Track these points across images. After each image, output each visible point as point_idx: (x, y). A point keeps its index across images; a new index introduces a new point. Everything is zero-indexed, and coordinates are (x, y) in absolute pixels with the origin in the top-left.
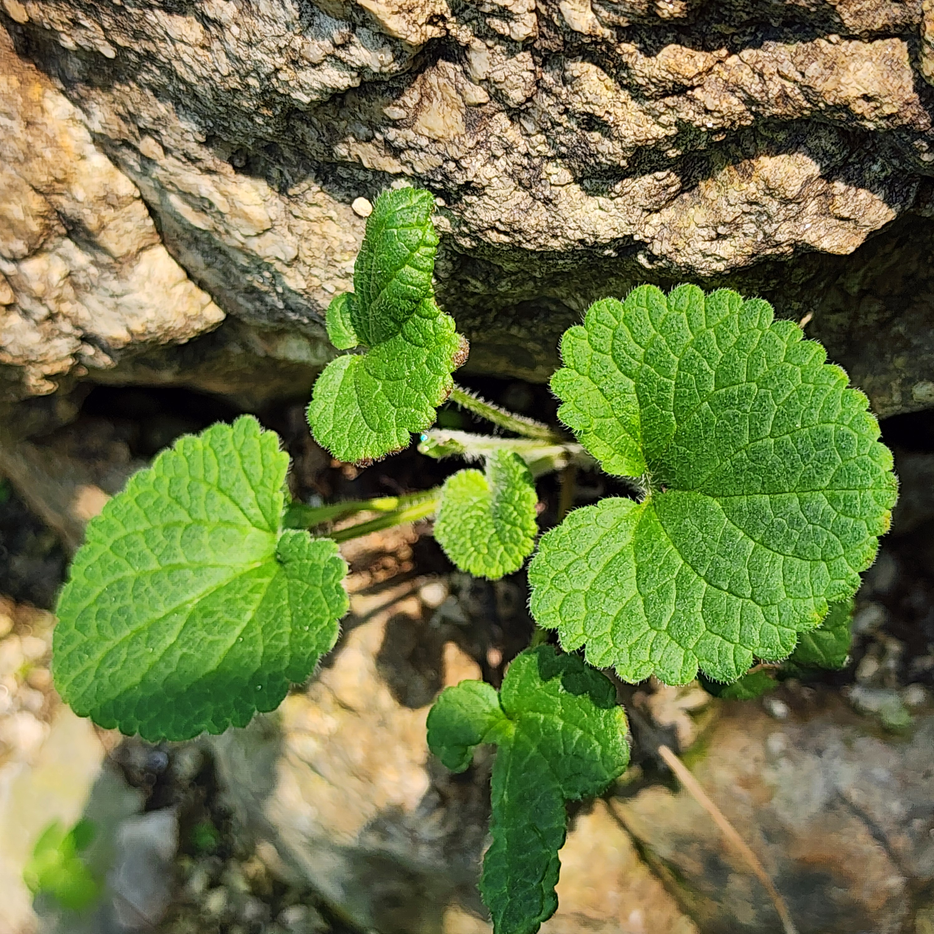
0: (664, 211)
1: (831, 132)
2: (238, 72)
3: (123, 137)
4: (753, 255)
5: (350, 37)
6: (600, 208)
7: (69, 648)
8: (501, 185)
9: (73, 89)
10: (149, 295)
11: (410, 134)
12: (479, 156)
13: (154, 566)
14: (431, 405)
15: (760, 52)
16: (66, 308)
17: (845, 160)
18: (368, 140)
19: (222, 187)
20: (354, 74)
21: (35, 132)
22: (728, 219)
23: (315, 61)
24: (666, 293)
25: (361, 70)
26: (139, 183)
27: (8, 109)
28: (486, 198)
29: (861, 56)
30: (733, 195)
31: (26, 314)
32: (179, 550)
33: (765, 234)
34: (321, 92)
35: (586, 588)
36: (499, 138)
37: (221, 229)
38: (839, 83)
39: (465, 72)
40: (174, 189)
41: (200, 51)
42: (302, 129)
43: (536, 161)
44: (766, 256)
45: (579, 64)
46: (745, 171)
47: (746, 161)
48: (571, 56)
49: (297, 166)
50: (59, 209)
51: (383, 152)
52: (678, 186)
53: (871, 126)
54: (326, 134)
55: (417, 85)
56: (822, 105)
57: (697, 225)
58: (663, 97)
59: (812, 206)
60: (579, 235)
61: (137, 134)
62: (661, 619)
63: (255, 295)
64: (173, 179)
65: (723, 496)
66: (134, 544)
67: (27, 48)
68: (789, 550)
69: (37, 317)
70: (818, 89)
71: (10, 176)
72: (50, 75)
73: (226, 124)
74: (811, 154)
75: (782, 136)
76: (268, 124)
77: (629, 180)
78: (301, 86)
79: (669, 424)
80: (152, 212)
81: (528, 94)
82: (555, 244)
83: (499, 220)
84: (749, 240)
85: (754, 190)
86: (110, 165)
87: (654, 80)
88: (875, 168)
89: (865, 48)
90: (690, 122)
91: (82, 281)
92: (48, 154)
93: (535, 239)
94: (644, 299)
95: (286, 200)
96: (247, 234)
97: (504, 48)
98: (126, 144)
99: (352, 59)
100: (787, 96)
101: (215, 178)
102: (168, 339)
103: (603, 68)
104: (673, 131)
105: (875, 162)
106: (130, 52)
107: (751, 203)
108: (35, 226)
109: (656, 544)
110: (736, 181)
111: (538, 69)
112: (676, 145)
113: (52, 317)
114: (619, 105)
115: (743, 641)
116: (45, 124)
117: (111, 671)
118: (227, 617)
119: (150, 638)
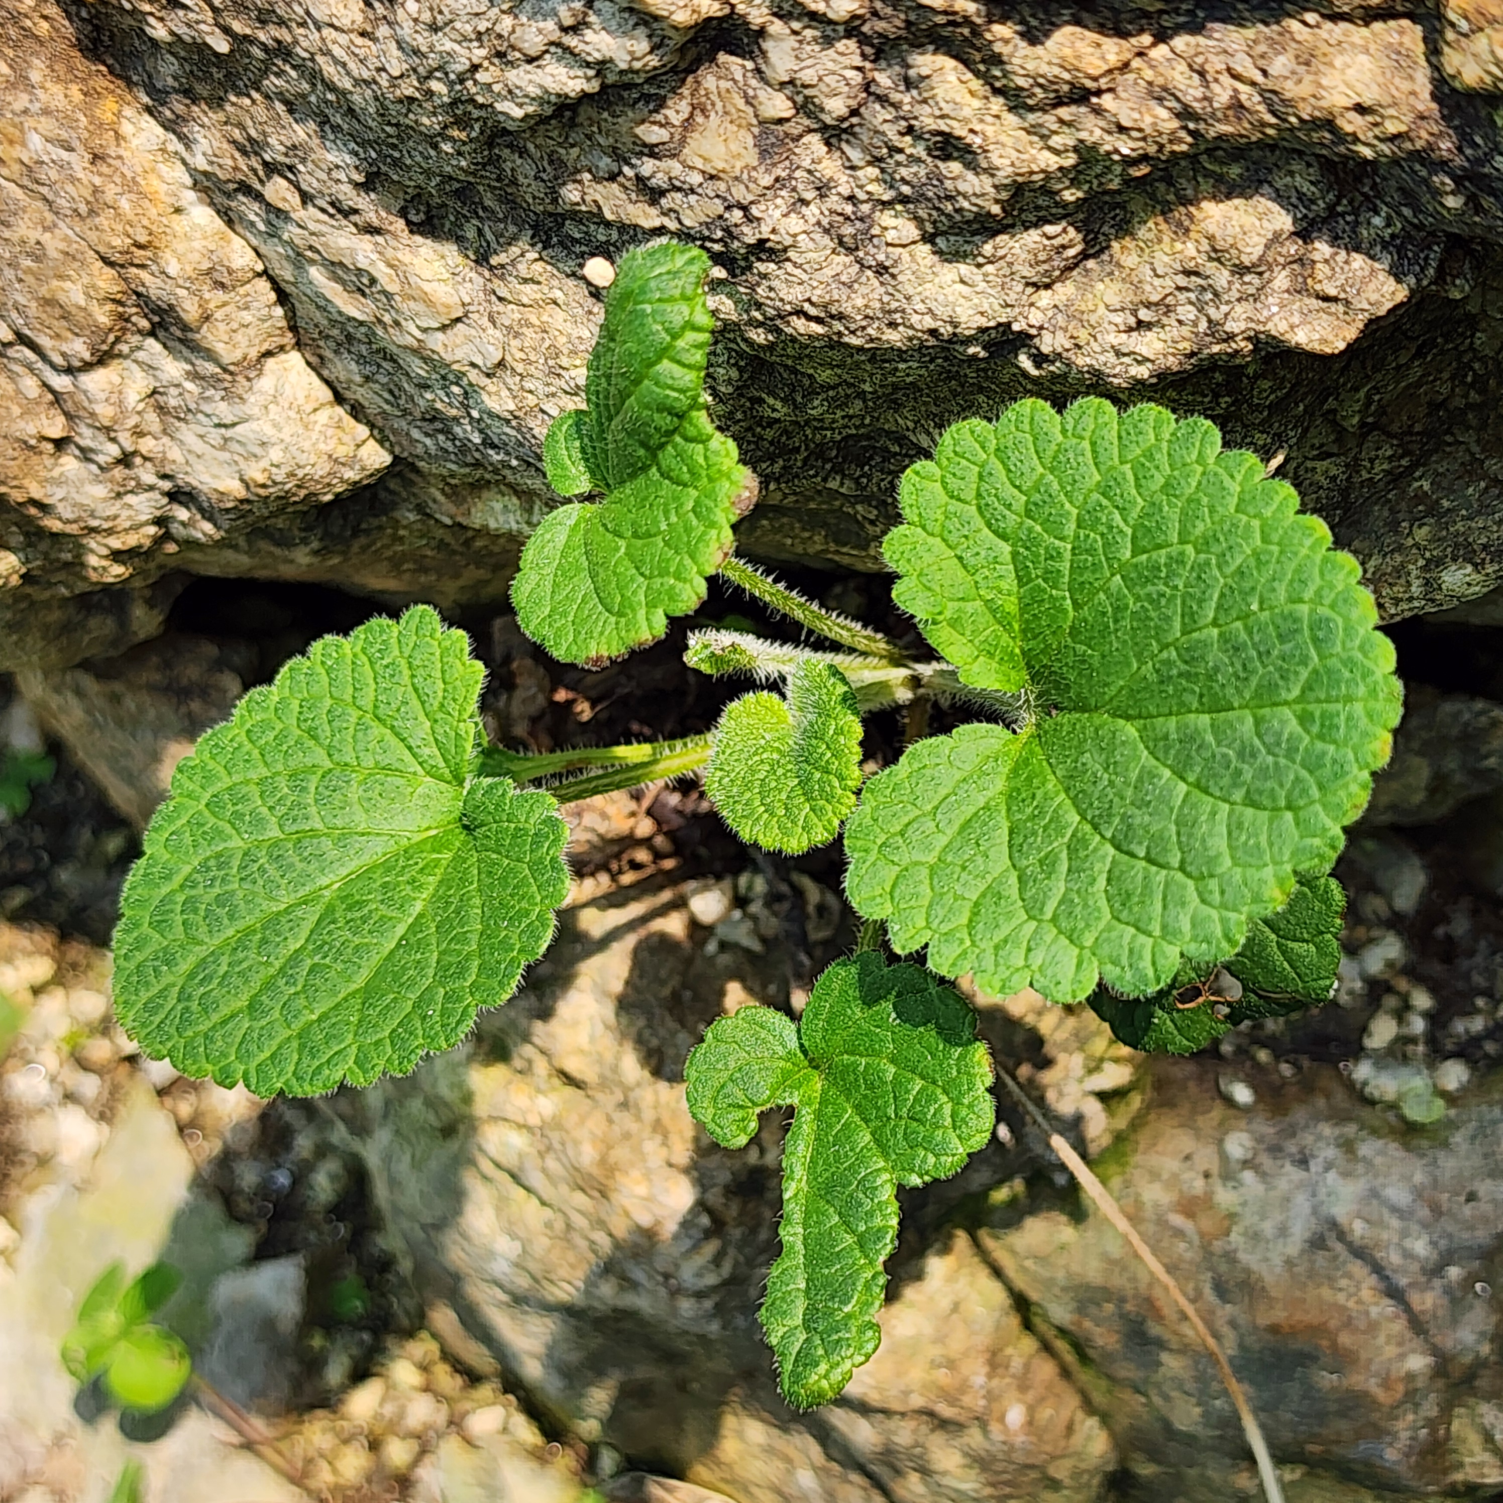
0: (1057, 286)
1: (1309, 165)
2: (415, 70)
3: (240, 176)
4: (1193, 354)
5: (585, 14)
6: (962, 282)
7: (139, 956)
9: (164, 104)
10: (275, 425)
11: (675, 167)
12: (779, 201)
13: (275, 833)
14: (700, 573)
15: (1200, 39)
16: (147, 445)
17: (1331, 208)
18: (612, 177)
19: (389, 253)
20: (591, 73)
21: (105, 169)
22: (1155, 298)
23: (533, 53)
24: (1059, 412)
25: (602, 67)
26: (263, 250)
27: (64, 135)
28: (788, 265)
29: (1353, 45)
30: (1162, 260)
31: (86, 455)
32: (313, 810)
33: (1210, 321)
34: (541, 101)
35: (932, 859)
36: (810, 172)
37: (387, 319)
38: (1320, 85)
39: (758, 71)
40: (316, 257)
41: (359, 41)
42: (512, 161)
43: (865, 208)
44: (1212, 356)
45: (929, 58)
46: (1180, 224)
47: (1182, 209)
48: (918, 46)
49: (504, 220)
50: (140, 289)
51: (634, 196)
52: (1079, 248)
53: (1367, 153)
55: (685, 91)
56: (1293, 120)
57: (1107, 306)
58: (1055, 106)
59: (1281, 280)
60: (929, 323)
61: (261, 173)
62: (1043, 904)
63: (438, 425)
64: (314, 241)
65: (1140, 717)
66: (244, 799)
67: (97, 42)
68: (1238, 795)
69: (101, 459)
70: (1288, 95)
71: (66, 239)
72: (130, 83)
73: (396, 154)
74: (1279, 197)
75: (1235, 171)
76: (459, 153)
77: (1005, 237)
78: (510, 92)
79: (1062, 610)
80: (283, 297)
81: (854, 103)
82: (894, 337)
83: (809, 300)
84: (1185, 331)
85: (1194, 253)
86: (219, 223)
87: (1041, 81)
88: (1377, 221)
89: (1358, 34)
90: (1094, 147)
91: (173, 402)
92: (125, 204)
93: (864, 328)
94: (1027, 421)
95: (487, 274)
96: (425, 325)
97: (817, 33)
98: (245, 189)
99: (588, 48)
100: (1242, 106)
101: (380, 239)
102: (303, 493)
103: (966, 63)
104: (1070, 160)
105: (1377, 213)
106: (251, 42)
107: (1188, 273)
108: (103, 316)
109: (1039, 794)
110: (1166, 239)
111: (868, 65)
112: (1075, 183)
113: (125, 460)
114: (989, 119)
115: (1168, 932)
116: (120, 157)
117: (202, 990)
118: (384, 910)
119: (264, 941)
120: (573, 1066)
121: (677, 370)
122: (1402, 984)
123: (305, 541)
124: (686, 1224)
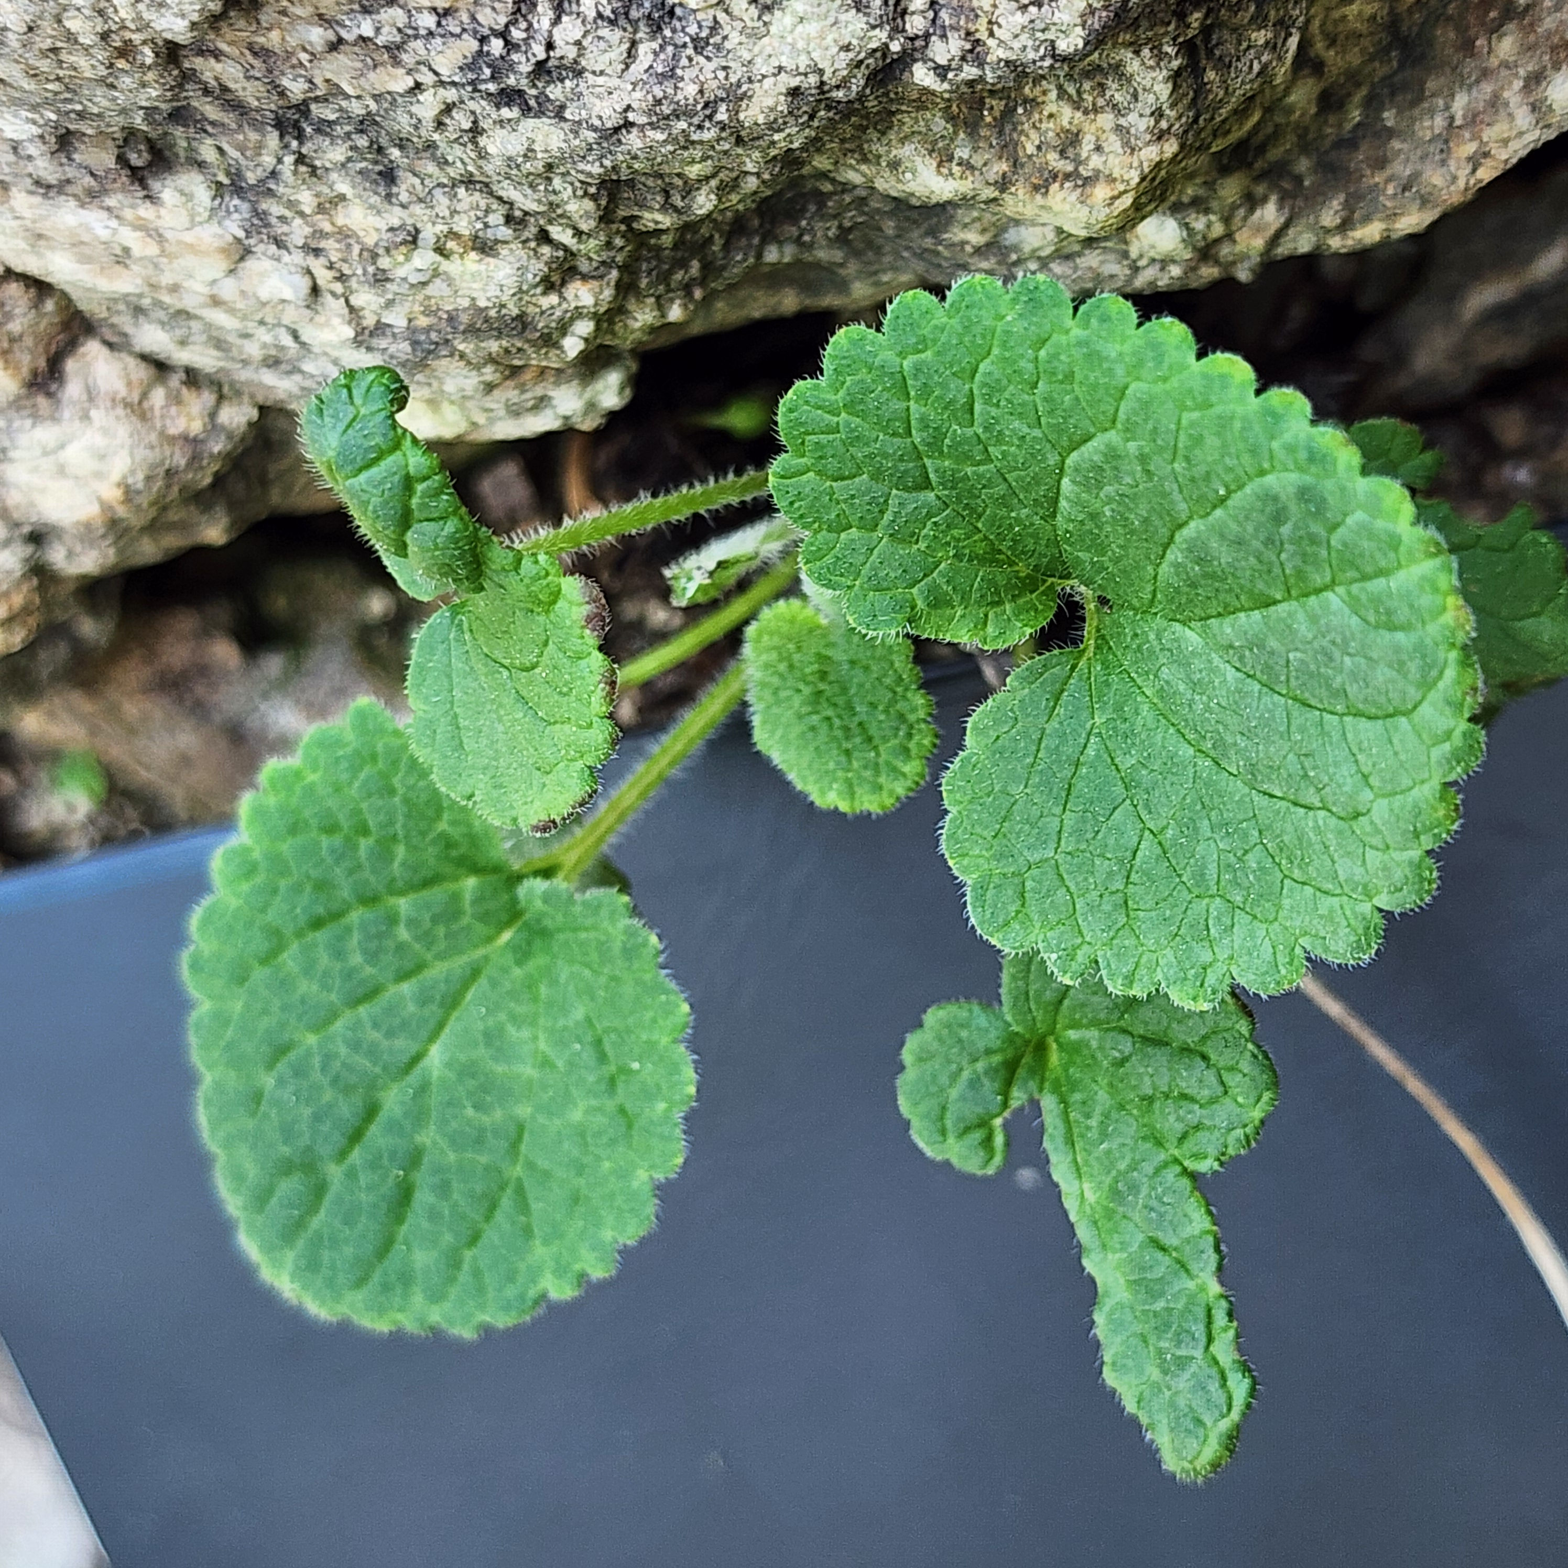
8: (603, 45)
11: (399, 15)
18: (335, 48)
19: (129, 214)
28: (587, 76)
42: (209, 69)
49: (239, 129)
51: (369, 61)
54: (256, 63)
60: (785, 82)
73: (79, 107)
83: (630, 108)
93: (710, 117)
96: (209, 278)
101: (109, 202)
102: (176, 488)
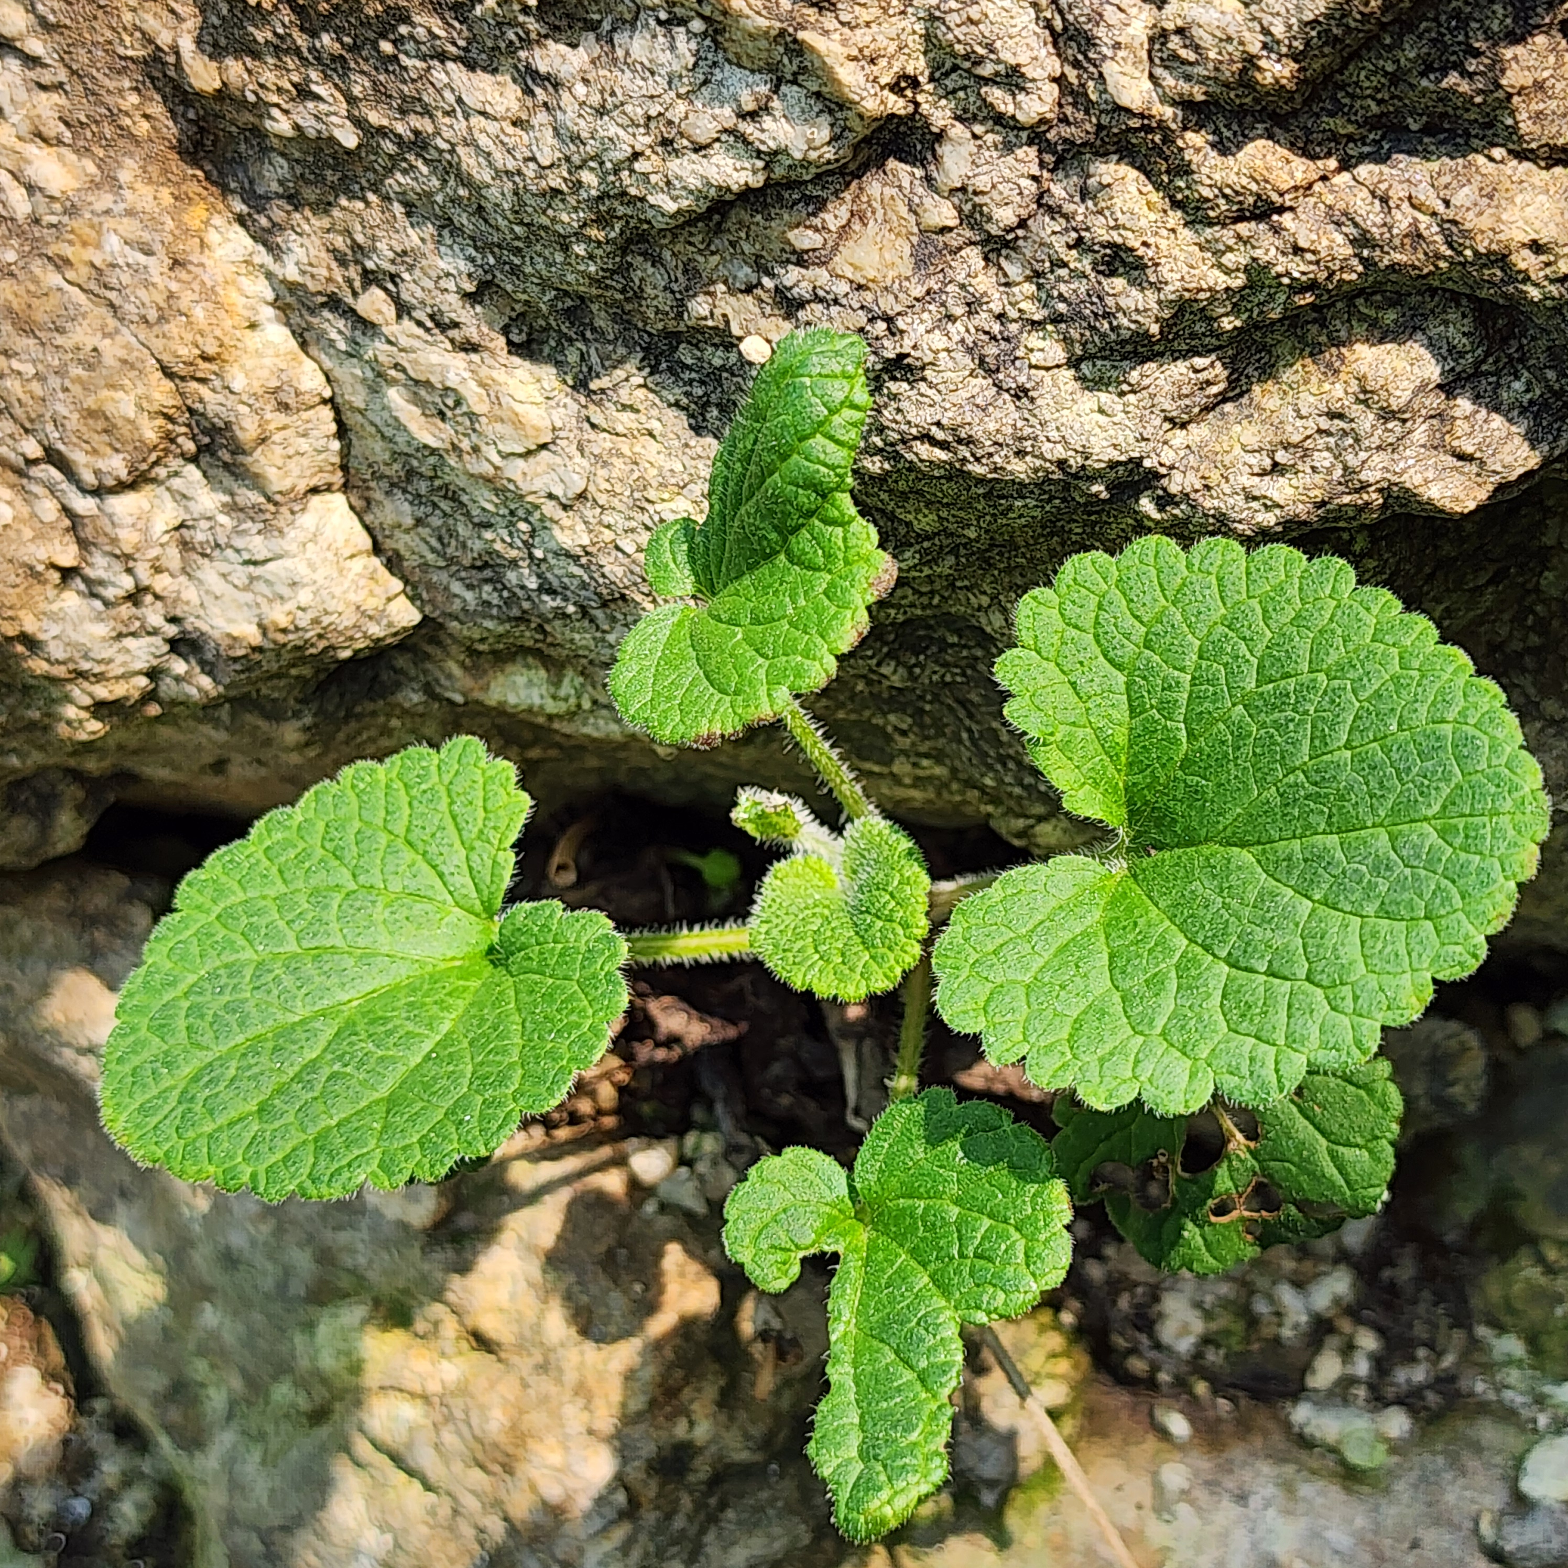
0: (1192, 427)
1: (1464, 316)
2: (568, 159)
3: (332, 288)
4: (1323, 503)
5: (769, 98)
6: (1101, 411)
7: (136, 1061)
8: (951, 364)
9: (261, 210)
10: (312, 566)
11: (821, 275)
12: (925, 316)
13: (292, 947)
14: (830, 651)
15: (1385, 169)
16: (161, 583)
17: (1478, 363)
18: (749, 290)
19: (484, 372)
20: (760, 164)
21: (183, 275)
22: (1296, 438)
23: (703, 140)
24: (1185, 548)
25: (771, 157)
26: (337, 373)
27: (146, 236)
28: (922, 386)
29: (1533, 186)
30: (1307, 402)
31: (93, 589)
32: (334, 926)
33: (1345, 468)
34: (699, 195)
35: (1027, 978)
36: (963, 287)
37: (465, 445)
38: (1499, 220)
39: (928, 179)
40: (400, 376)
41: (510, 130)
42: (642, 270)
43: (1014, 328)
44: (1341, 506)
45: (1112, 167)
46: (1329, 365)
47: (1334, 350)
48: (1102, 154)
49: (614, 342)
50: (198, 406)
51: (768, 310)
52: (1222, 386)
53: (1534, 293)
54: (682, 279)
55: (847, 196)
56: (1468, 253)
57: (1243, 447)
58: (1236, 220)
59: (1420, 433)
60: (1060, 452)
61: (357, 284)
62: (1152, 1020)
63: (488, 573)
64: (403, 359)
65: (1259, 843)
66: (259, 913)
67: (198, 144)
68: (1370, 909)
69: (110, 593)
70: (1468, 226)
71: (127, 346)
72: (225, 190)
73: (517, 261)
74: (1431, 345)
75: (1390, 316)
76: (591, 257)
77: (1153, 365)
78: (668, 183)
79: (1176, 741)
80: (342, 431)
81: (1024, 213)
82: (1020, 468)
83: (938, 424)
84: (1318, 479)
85: (1341, 394)
86: (293, 344)
87: (1228, 191)
88: (1517, 385)
89: (1540, 176)
90: (1269, 265)
91: (200, 536)
92: (199, 313)
93: (990, 455)
94: (1152, 554)
95: (583, 400)
96: (508, 450)
97: (999, 138)
98: (334, 303)
99: (763, 137)
100: (1420, 236)
101: (475, 357)
102: (322, 644)
103: (1148, 175)
104: (1239, 281)
105: (1517, 378)
106: (385, 135)
107: (1333, 415)
108: (150, 432)
109: (1141, 922)
110: (1314, 380)
111: (1046, 174)
112: (1236, 310)
113: (135, 597)
114: (1164, 233)
115: (1292, 1041)
116: (202, 265)
117: (207, 1092)
118: (410, 1027)
119: (275, 1049)
120: (490, 1326)
121: (831, 447)
122: (1346, 1325)
123: (297, 715)
124: (601, 1501)
